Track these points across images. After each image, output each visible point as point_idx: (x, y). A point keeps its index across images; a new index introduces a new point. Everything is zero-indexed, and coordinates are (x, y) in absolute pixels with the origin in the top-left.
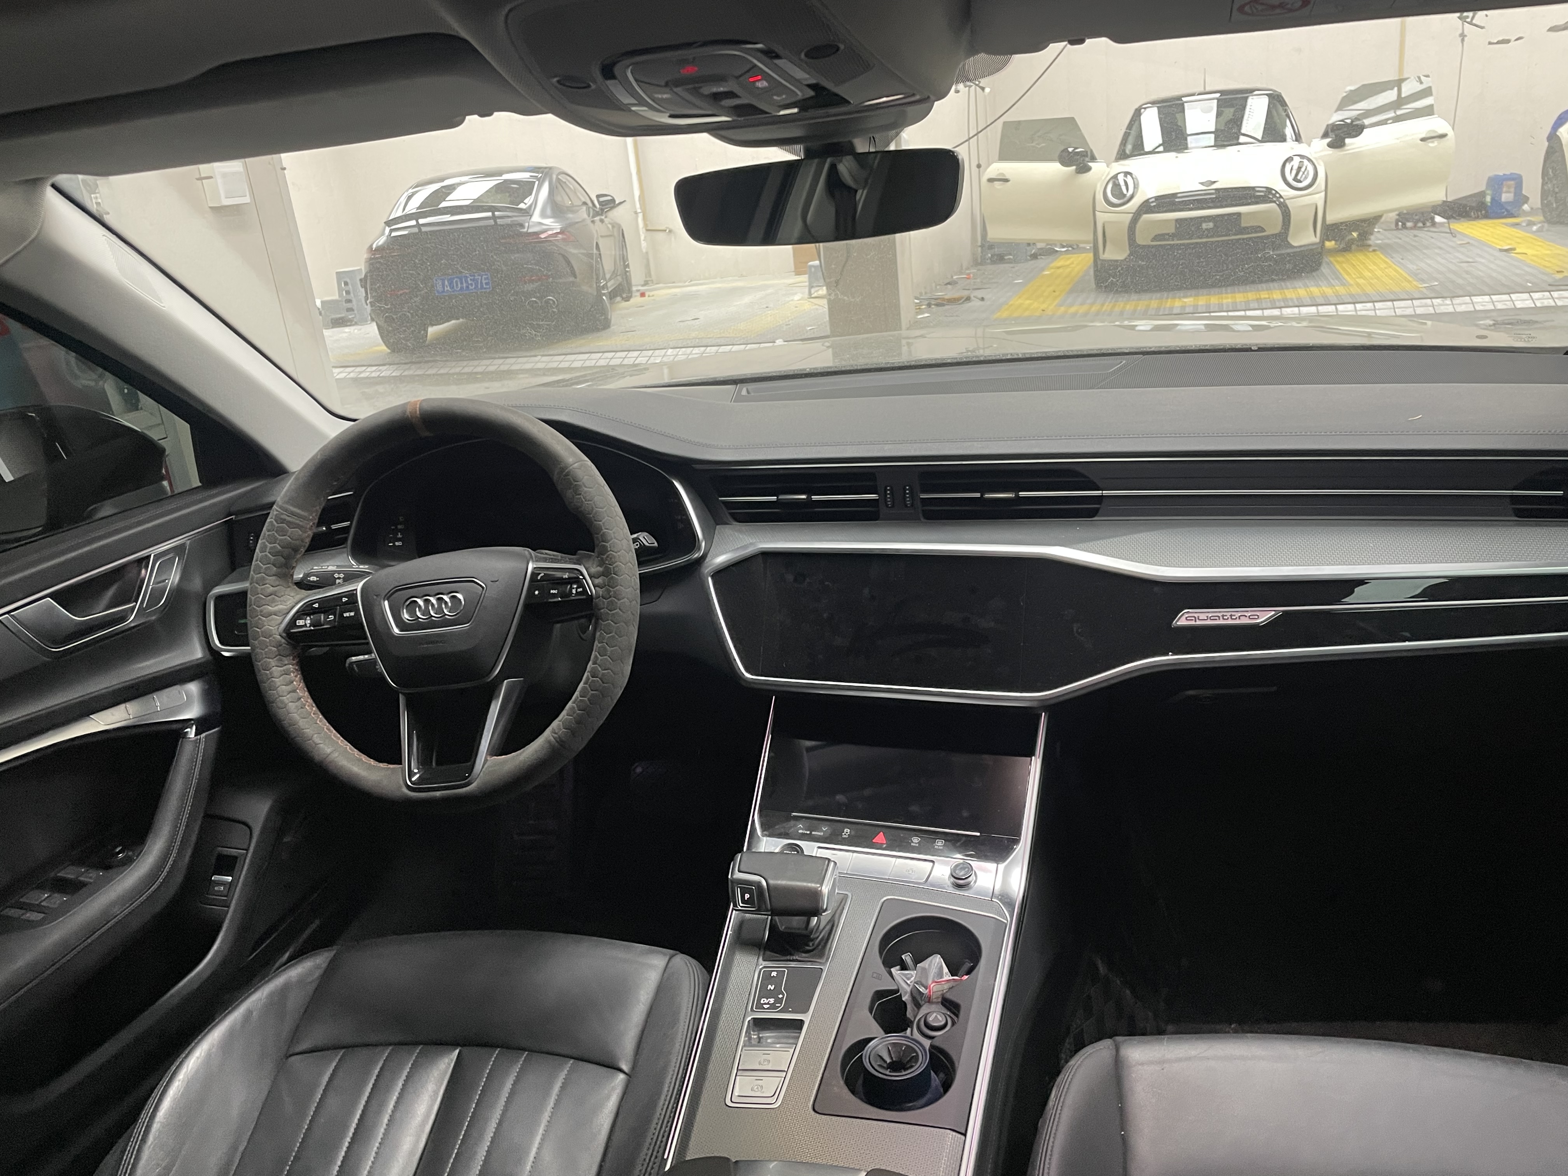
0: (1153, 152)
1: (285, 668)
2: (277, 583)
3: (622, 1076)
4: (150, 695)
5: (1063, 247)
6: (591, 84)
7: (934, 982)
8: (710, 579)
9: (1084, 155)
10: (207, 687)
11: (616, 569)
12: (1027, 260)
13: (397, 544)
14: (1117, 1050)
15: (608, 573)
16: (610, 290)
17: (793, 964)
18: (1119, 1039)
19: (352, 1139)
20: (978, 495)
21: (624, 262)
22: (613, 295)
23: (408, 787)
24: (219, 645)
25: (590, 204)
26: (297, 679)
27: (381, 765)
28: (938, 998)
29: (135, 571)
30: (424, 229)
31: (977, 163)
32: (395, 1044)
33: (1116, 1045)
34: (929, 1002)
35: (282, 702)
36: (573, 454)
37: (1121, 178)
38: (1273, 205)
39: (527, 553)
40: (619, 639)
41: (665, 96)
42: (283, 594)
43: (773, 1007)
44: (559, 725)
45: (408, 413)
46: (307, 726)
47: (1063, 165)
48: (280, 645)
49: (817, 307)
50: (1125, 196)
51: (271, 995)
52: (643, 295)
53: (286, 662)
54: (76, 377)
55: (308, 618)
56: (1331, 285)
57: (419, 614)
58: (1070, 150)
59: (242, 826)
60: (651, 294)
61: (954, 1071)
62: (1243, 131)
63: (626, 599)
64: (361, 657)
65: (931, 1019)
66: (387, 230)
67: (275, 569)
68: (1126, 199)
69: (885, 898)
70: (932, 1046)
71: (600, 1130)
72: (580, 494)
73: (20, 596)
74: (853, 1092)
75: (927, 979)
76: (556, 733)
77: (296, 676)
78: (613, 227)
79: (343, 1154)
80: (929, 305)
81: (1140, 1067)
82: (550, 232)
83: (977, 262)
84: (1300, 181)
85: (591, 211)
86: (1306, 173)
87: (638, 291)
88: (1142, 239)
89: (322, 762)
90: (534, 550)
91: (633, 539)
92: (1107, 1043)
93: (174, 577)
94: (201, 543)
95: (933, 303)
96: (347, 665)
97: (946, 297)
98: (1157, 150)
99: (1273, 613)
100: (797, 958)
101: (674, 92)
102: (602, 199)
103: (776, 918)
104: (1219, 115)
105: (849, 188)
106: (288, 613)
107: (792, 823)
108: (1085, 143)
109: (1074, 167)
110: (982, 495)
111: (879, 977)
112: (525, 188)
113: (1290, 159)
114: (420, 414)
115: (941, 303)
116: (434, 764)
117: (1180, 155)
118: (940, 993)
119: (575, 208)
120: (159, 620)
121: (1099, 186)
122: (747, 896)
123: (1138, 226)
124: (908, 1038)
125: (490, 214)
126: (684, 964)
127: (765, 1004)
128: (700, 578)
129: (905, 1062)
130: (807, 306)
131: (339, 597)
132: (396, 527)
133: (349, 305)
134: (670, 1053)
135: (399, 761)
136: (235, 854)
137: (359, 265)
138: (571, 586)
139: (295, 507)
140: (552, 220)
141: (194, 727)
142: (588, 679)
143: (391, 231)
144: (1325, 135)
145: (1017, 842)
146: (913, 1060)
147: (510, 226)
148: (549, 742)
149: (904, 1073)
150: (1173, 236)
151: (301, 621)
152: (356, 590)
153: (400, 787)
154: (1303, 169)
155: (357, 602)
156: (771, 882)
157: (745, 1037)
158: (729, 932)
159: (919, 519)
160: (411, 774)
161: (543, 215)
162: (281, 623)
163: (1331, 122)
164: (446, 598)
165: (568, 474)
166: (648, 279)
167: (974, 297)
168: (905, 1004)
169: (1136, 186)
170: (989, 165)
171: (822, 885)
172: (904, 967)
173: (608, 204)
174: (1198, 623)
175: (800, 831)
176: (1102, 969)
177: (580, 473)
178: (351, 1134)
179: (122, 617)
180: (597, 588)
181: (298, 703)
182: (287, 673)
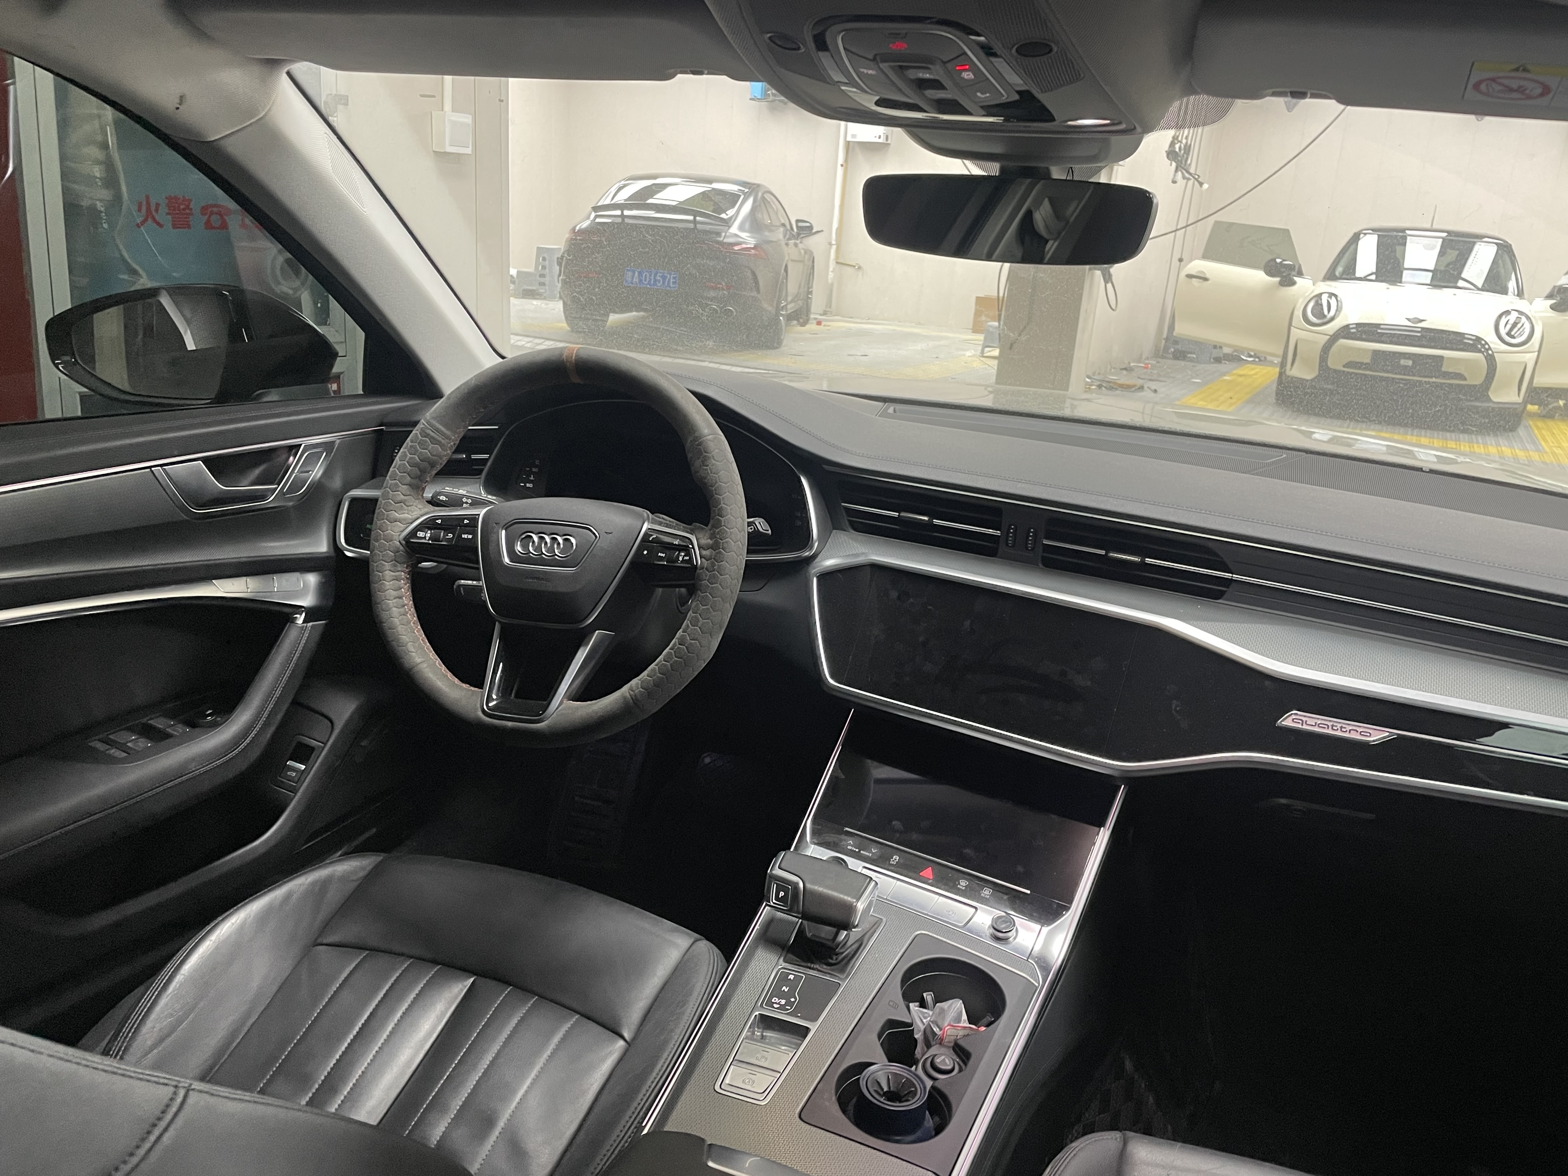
0: (1364, 279)
1: (397, 574)
2: (409, 493)
3: (621, 1043)
4: (271, 575)
5: (1250, 356)
6: (802, 47)
7: (949, 1025)
8: (815, 580)
9: (1291, 268)
10: (323, 581)
11: (725, 545)
12: (1210, 363)
13: (528, 485)
14: (1125, 1143)
15: (716, 546)
16: (788, 312)
17: (812, 972)
18: (1130, 1134)
19: (355, 1037)
20: (1103, 552)
21: (809, 288)
22: (789, 318)
23: (483, 711)
24: (344, 544)
25: (788, 227)
26: (406, 587)
27: (464, 685)
28: (950, 1042)
29: (284, 456)
30: (627, 220)
31: (1179, 256)
32: (416, 958)
33: (1124, 1140)
34: (940, 1044)
35: (388, 605)
36: (709, 426)
37: (1325, 298)
38: (1481, 355)
39: (645, 515)
40: (714, 613)
41: (870, 72)
42: (411, 504)
43: (782, 1008)
44: (637, 684)
45: (564, 357)
46: (404, 633)
47: (1267, 274)
48: (398, 551)
49: (986, 366)
50: (1325, 316)
51: (314, 884)
52: (819, 323)
53: (400, 569)
54: (279, 283)
55: (429, 532)
56: (1525, 449)
57: (531, 549)
58: (1278, 261)
59: (326, 721)
60: (829, 323)
61: (950, 1117)
62: (1463, 276)
63: (728, 576)
64: (470, 582)
65: (938, 1060)
66: (593, 215)
67: (409, 479)
68: (1325, 320)
69: (919, 932)
70: (933, 1087)
71: (589, 1089)
72: (707, 466)
73: (176, 453)
74: (844, 1111)
75: (944, 1019)
76: (633, 691)
77: (406, 584)
78: (806, 253)
79: (343, 1049)
80: (1100, 386)
81: (1145, 1167)
82: (744, 246)
83: (1159, 354)
84: (1513, 337)
85: (788, 232)
86: (1521, 330)
87: (815, 319)
88: (1335, 362)
89: (411, 669)
90: (653, 513)
91: (748, 523)
92: (1117, 1135)
93: (317, 472)
94: (349, 446)
95: (1104, 385)
96: (455, 587)
97: (1118, 382)
98: (1369, 278)
99: (1388, 734)
100: (818, 966)
101: (879, 67)
102: (800, 224)
103: (805, 922)
104: (1442, 253)
105: (1040, 237)
106: (412, 523)
107: (843, 837)
108: (1295, 257)
109: (1278, 279)
110: (1106, 554)
111: (896, 1006)
112: (732, 199)
113: (1507, 313)
114: (575, 360)
115: (1113, 387)
116: (513, 695)
117: (1392, 287)
118: (953, 1038)
119: (773, 228)
120: (293, 507)
121: (1301, 300)
122: (782, 894)
123: (1334, 348)
124: (911, 1071)
125: (691, 218)
126: (706, 950)
127: (776, 1003)
128: (806, 578)
129: (903, 1094)
130: (977, 364)
131: (461, 518)
132: (531, 469)
133: (542, 280)
134: (672, 1031)
135: (480, 685)
136: (313, 745)
137: (558, 243)
138: (679, 554)
139: (441, 424)
140: (748, 234)
141: (304, 614)
142: (675, 645)
143: (597, 217)
144: (1550, 296)
145: (1067, 909)
146: (911, 1095)
147: (706, 232)
148: (625, 698)
149: (898, 1104)
150: (1367, 366)
151: (422, 533)
152: (479, 515)
153: (476, 710)
154: (1519, 326)
155: (477, 527)
156: (808, 886)
157: (748, 1031)
158: (757, 927)
159: (1038, 565)
160: (489, 699)
161: (741, 228)
162: (402, 531)
163: (1559, 283)
164: (560, 540)
165: (700, 444)
166: (828, 309)
167: (1148, 388)
168: (916, 1040)
169: (1339, 310)
170: (1191, 261)
171: (858, 900)
172: (923, 1004)
173: (805, 230)
174: (1305, 727)
175: (849, 847)
176: (1128, 1065)
177: (711, 446)
178: (355, 1032)
179: (262, 496)
180: (703, 559)
181: (402, 610)
182: (397, 579)
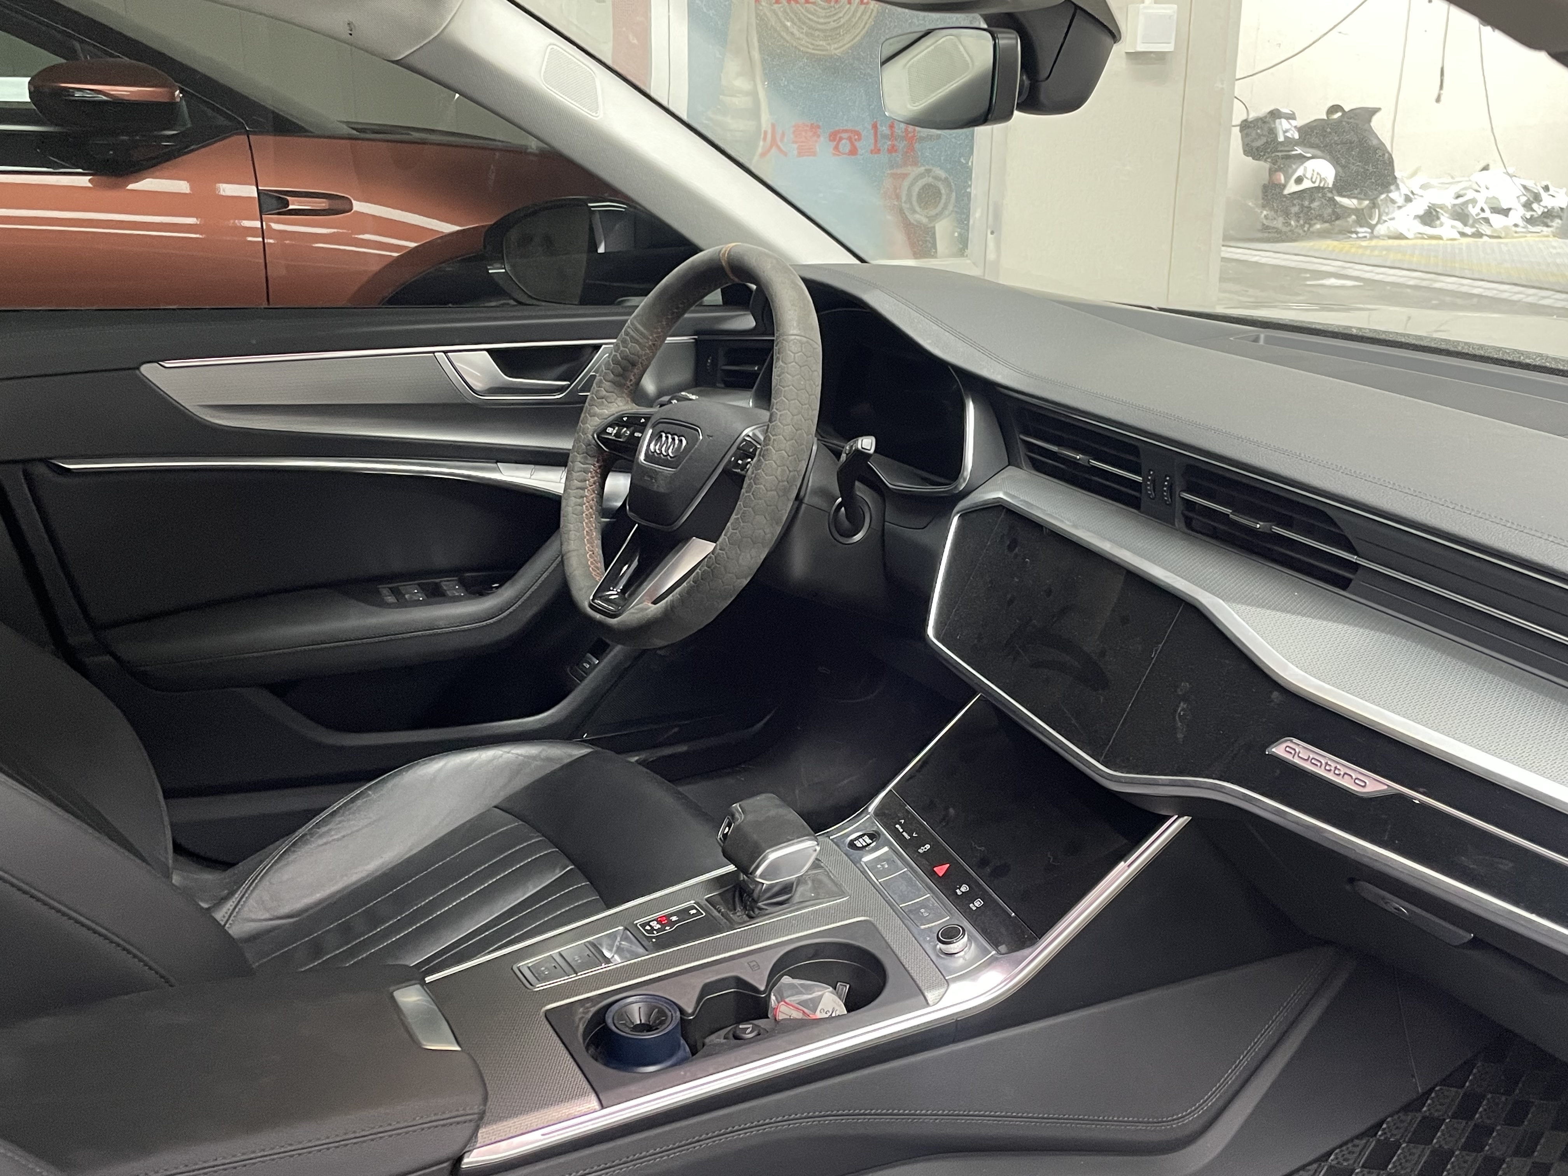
1: (586, 466)
2: (612, 390)
8: (958, 516)
17: (715, 915)
20: (1229, 512)
23: (589, 601)
39: (763, 420)
42: (613, 400)
43: (650, 931)
45: (721, 254)
46: (572, 522)
48: (589, 445)
53: (590, 462)
55: (616, 428)
63: (762, 486)
67: (612, 376)
69: (866, 918)
77: (593, 477)
99: (1385, 787)
106: (606, 418)
111: (756, 968)
114: (727, 258)
127: (651, 925)
128: (949, 516)
131: (640, 417)
139: (640, 323)
151: (610, 429)
152: (651, 414)
153: (587, 599)
155: (647, 426)
159: (1174, 524)
162: (597, 426)
164: (677, 440)
174: (1297, 760)
175: (897, 826)
179: (552, 391)
181: (579, 501)
182: (586, 471)
